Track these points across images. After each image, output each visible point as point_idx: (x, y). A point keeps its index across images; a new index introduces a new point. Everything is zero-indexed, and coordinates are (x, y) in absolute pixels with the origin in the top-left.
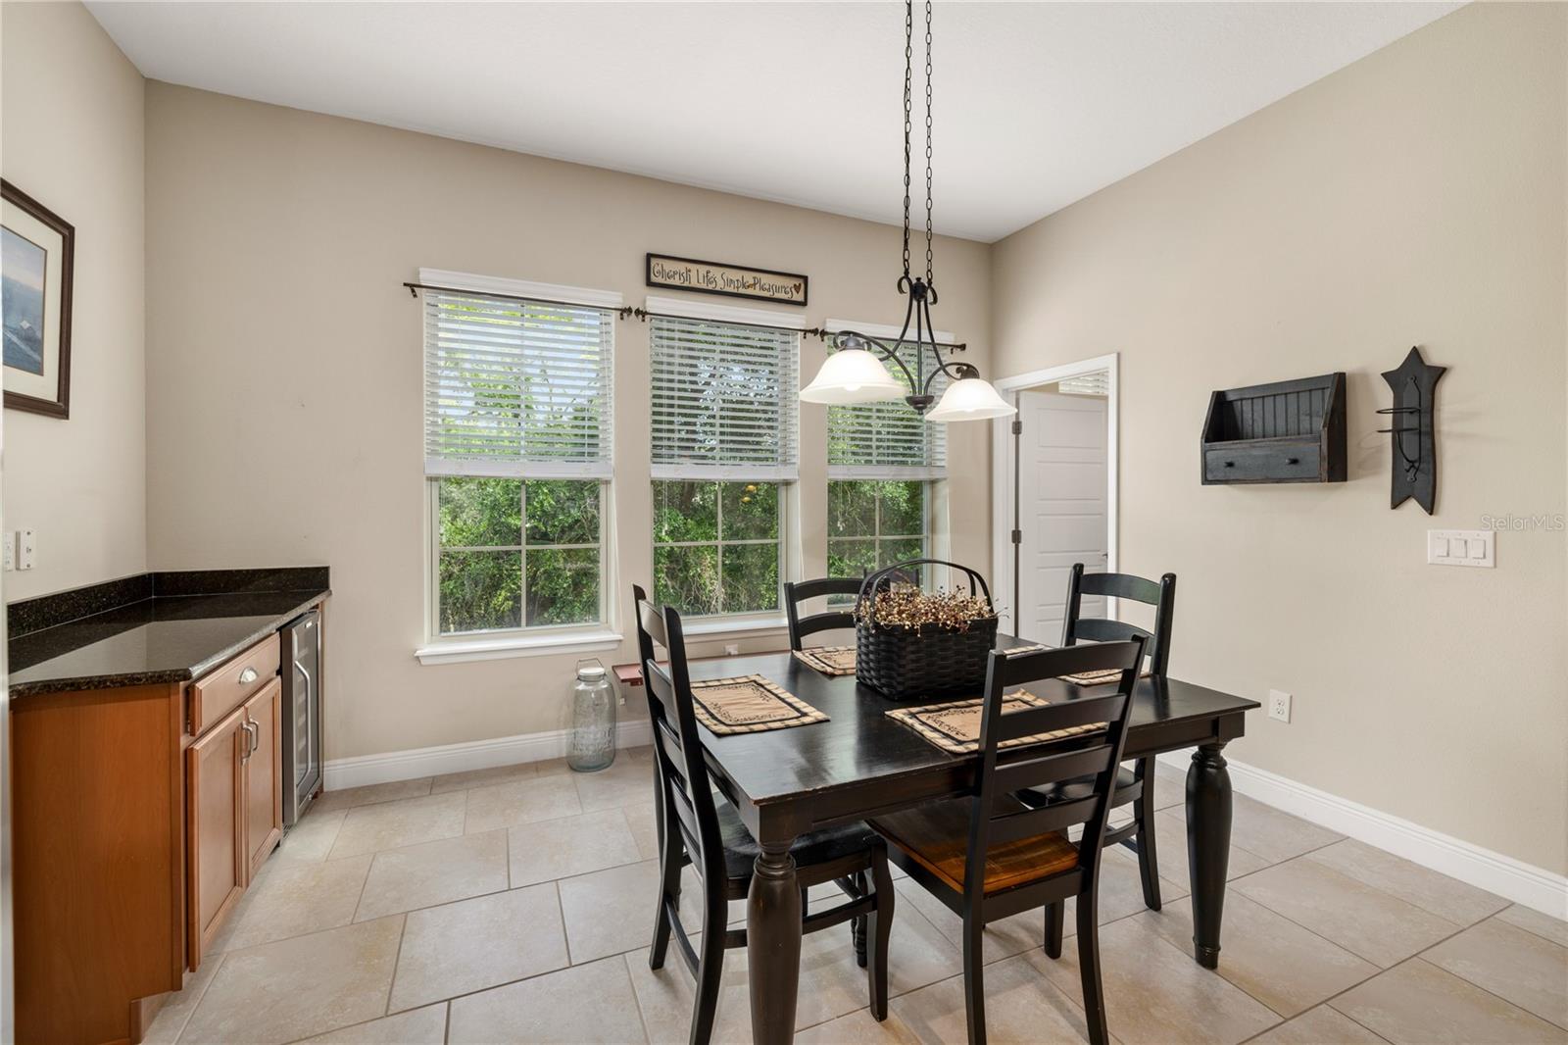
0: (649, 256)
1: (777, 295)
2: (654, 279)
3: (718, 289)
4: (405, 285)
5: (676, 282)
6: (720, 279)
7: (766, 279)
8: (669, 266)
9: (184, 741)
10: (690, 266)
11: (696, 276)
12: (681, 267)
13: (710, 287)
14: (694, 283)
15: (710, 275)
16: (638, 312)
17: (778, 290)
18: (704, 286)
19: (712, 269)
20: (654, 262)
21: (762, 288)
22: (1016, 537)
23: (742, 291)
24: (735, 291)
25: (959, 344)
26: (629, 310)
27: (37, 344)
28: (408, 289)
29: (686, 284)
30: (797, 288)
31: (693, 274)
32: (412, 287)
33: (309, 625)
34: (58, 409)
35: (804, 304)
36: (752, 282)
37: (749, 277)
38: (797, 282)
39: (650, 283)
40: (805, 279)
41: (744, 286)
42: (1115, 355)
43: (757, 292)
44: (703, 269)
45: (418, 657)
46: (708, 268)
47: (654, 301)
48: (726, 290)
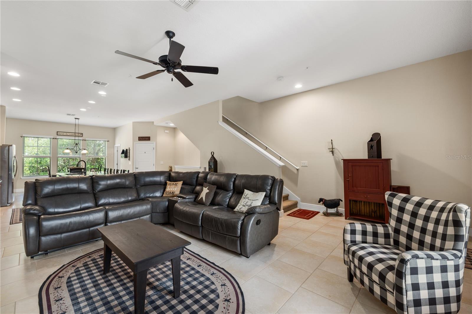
0: (57, 132)
5: (62, 135)
6: (68, 134)
7: (76, 134)
8: (60, 133)
11: (65, 134)
12: (62, 133)
17: (78, 135)
22: (117, 164)
25: (108, 141)
26: (54, 138)
30: (81, 135)
32: (22, 137)
35: (82, 136)
39: (57, 135)
40: (82, 134)
41: (72, 135)
42: (119, 145)
43: (74, 135)
45: (21, 178)
47: (58, 137)
48: (70, 135)
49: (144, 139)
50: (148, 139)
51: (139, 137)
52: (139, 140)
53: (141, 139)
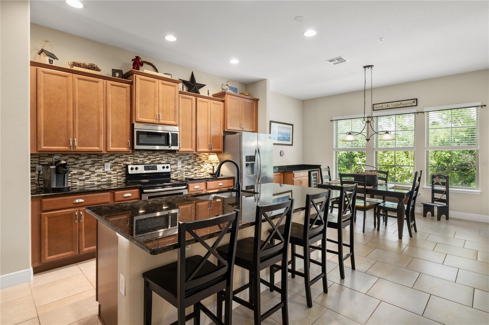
1: (407, 105)
2: (374, 109)
3: (390, 108)
5: (380, 108)
6: (390, 105)
7: (403, 102)
8: (378, 106)
9: (293, 179)
10: (383, 104)
12: (381, 105)
13: (388, 108)
14: (384, 108)
16: (370, 117)
17: (408, 104)
18: (387, 108)
20: (374, 105)
21: (403, 105)
23: (397, 107)
24: (395, 107)
25: (484, 105)
27: (290, 138)
28: (331, 121)
29: (382, 108)
30: (414, 102)
31: (384, 106)
34: (292, 145)
37: (399, 103)
38: (414, 101)
40: (417, 99)
41: (397, 105)
43: (401, 106)
44: (386, 104)
46: (387, 104)
47: (375, 114)
48: (393, 107)
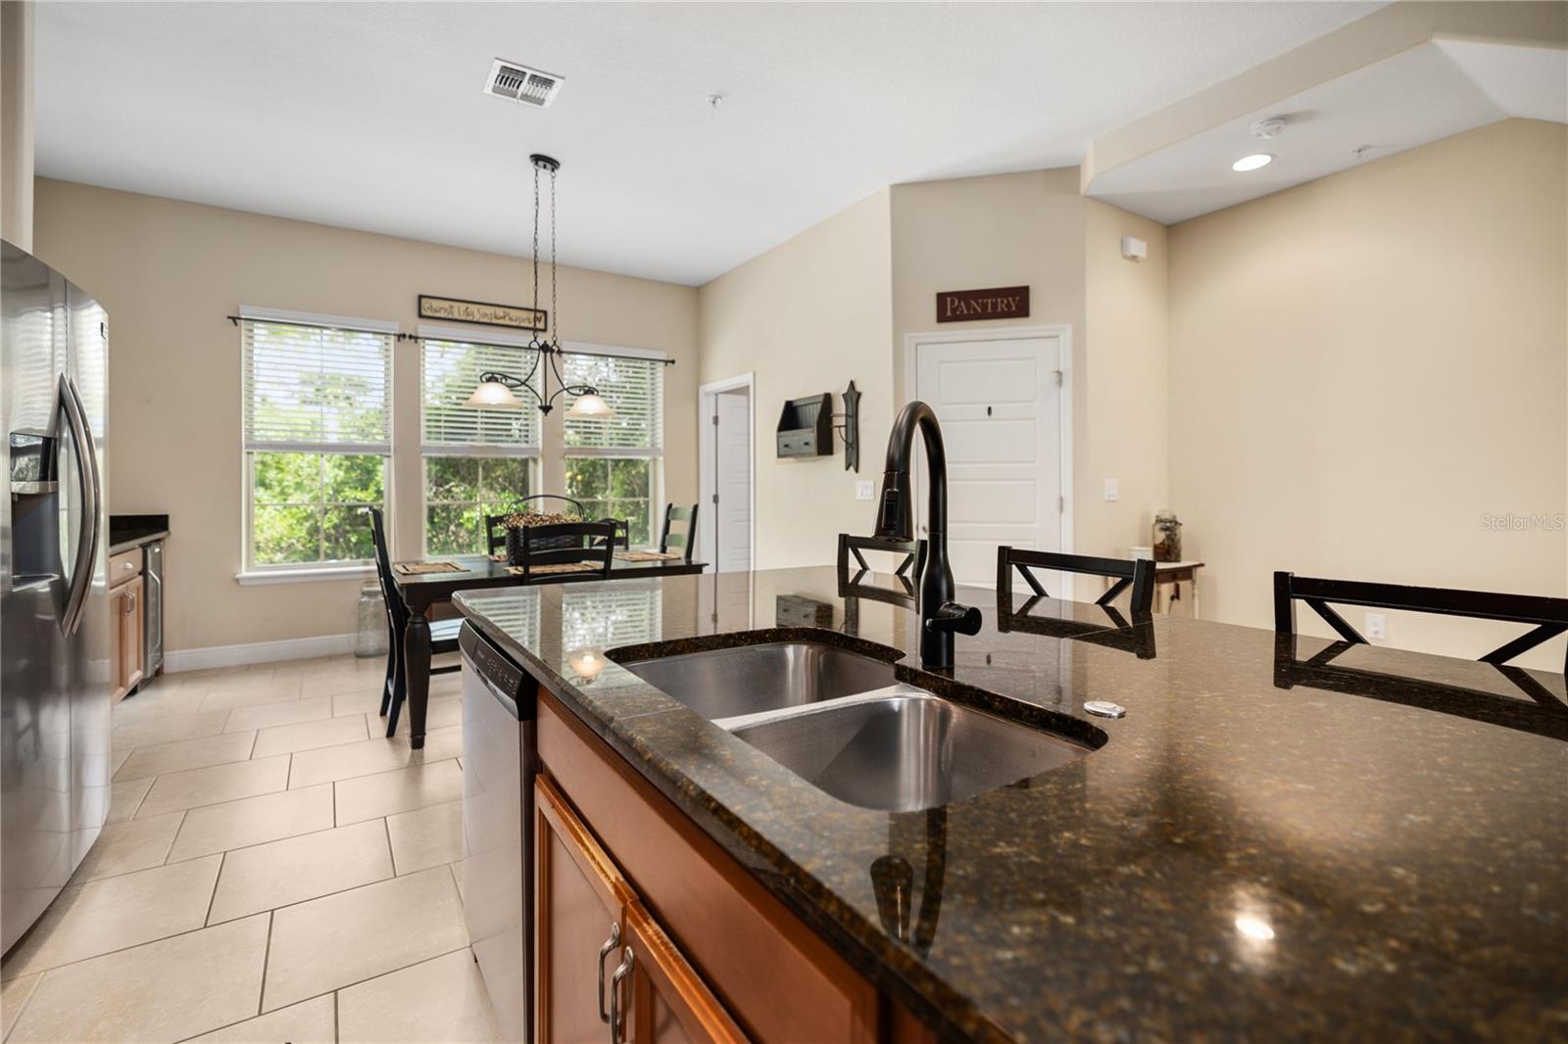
0: (421, 297)
1: (522, 325)
2: (424, 313)
3: (475, 320)
4: (229, 317)
5: (442, 314)
6: (477, 312)
7: (513, 313)
8: (436, 304)
10: (452, 303)
11: (458, 310)
12: (446, 304)
13: (469, 318)
14: (456, 316)
15: (469, 310)
16: (411, 337)
17: (523, 320)
18: (464, 318)
19: (470, 305)
20: (424, 301)
21: (511, 319)
22: (716, 499)
23: (494, 321)
24: (489, 321)
25: (671, 359)
26: (404, 336)
28: (231, 320)
29: (450, 317)
30: (538, 320)
31: (455, 310)
32: (234, 321)
33: (157, 550)
35: (544, 330)
36: (502, 315)
37: (500, 312)
38: (537, 315)
39: (421, 316)
40: (544, 313)
41: (496, 317)
42: (752, 375)
43: (507, 322)
44: (463, 306)
45: (237, 580)
46: (466, 305)
47: (424, 328)
48: (482, 320)
49: (984, 306)
50: (1011, 303)
51: (942, 298)
52: (942, 317)
53: (957, 307)
